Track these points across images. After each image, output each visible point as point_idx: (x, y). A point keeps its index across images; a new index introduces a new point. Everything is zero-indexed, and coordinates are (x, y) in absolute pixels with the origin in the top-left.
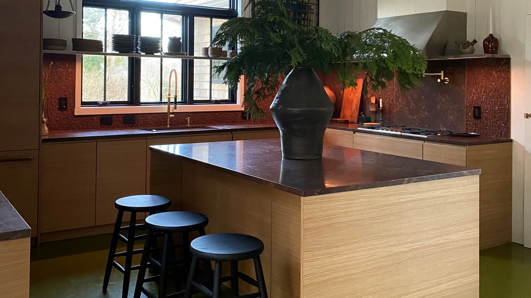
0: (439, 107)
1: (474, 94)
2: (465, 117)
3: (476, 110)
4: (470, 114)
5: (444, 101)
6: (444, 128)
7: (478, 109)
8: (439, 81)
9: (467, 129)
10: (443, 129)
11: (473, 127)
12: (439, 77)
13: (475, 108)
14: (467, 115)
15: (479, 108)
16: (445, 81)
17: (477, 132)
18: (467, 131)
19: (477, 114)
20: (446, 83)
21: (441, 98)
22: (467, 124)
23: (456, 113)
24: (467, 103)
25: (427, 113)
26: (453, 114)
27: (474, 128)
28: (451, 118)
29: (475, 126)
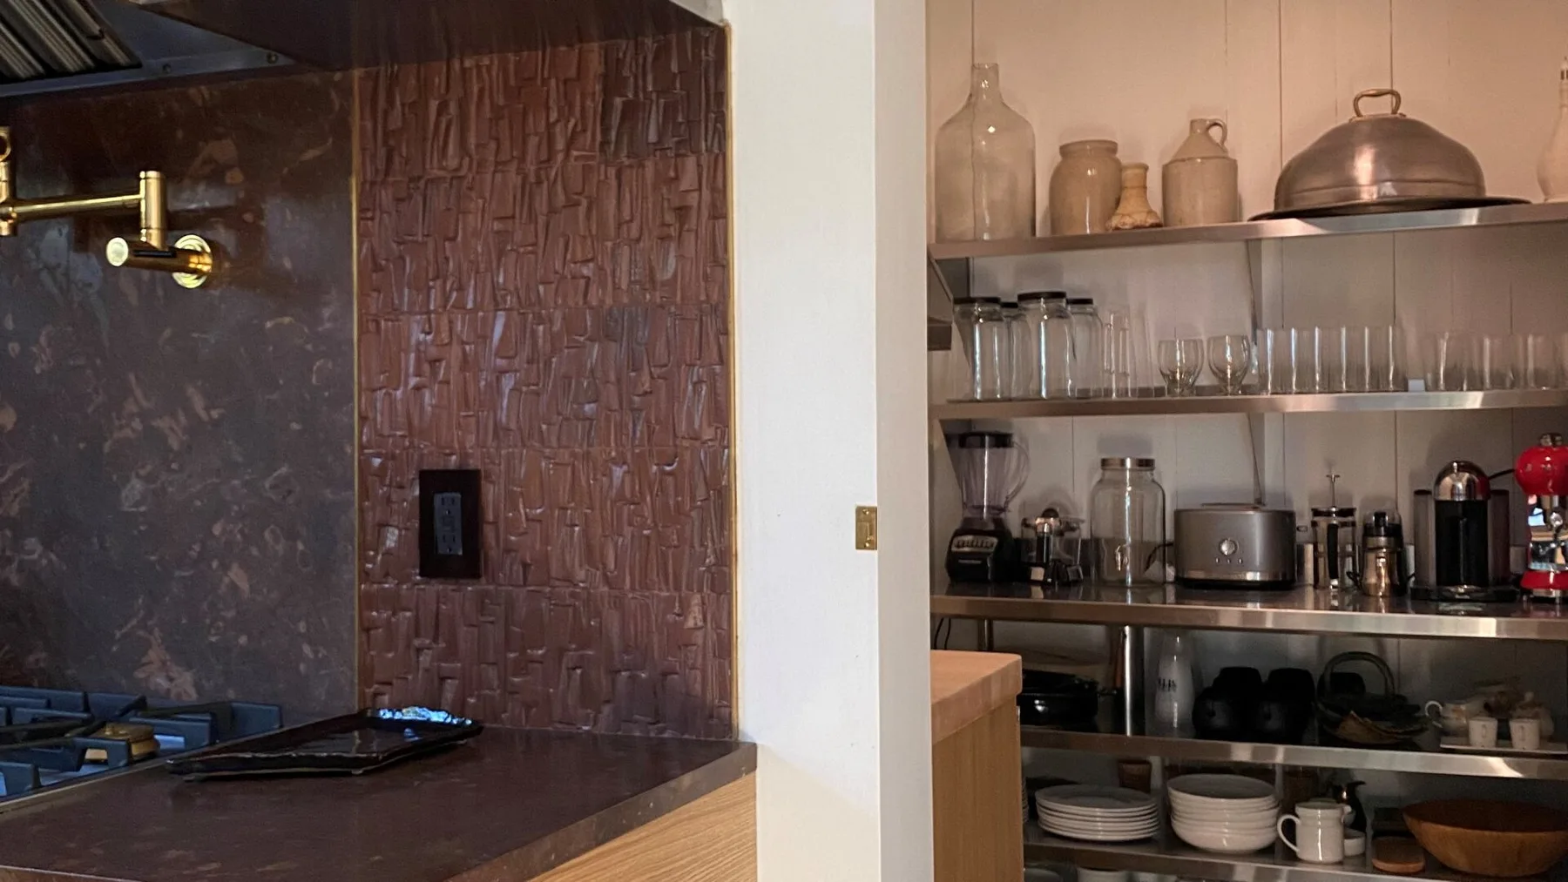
0: (136, 487)
1: (426, 367)
2: (351, 572)
3: (447, 504)
4: (392, 538)
5: (174, 444)
6: (175, 671)
7: (458, 496)
8: (117, 250)
9: (366, 675)
10: (171, 680)
11: (419, 650)
12: (128, 222)
13: (433, 481)
14: (364, 547)
15: (466, 482)
16: (180, 260)
17: (449, 694)
18: (369, 691)
19: (451, 544)
20: (188, 281)
21: (144, 415)
22: (366, 630)
23: (276, 540)
24: (362, 447)
25: (39, 549)
26: (255, 551)
27: (425, 659)
28: (234, 587)
29: (435, 640)
